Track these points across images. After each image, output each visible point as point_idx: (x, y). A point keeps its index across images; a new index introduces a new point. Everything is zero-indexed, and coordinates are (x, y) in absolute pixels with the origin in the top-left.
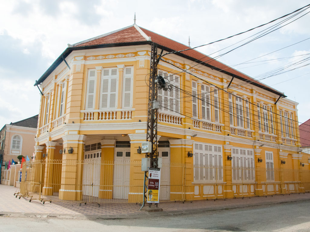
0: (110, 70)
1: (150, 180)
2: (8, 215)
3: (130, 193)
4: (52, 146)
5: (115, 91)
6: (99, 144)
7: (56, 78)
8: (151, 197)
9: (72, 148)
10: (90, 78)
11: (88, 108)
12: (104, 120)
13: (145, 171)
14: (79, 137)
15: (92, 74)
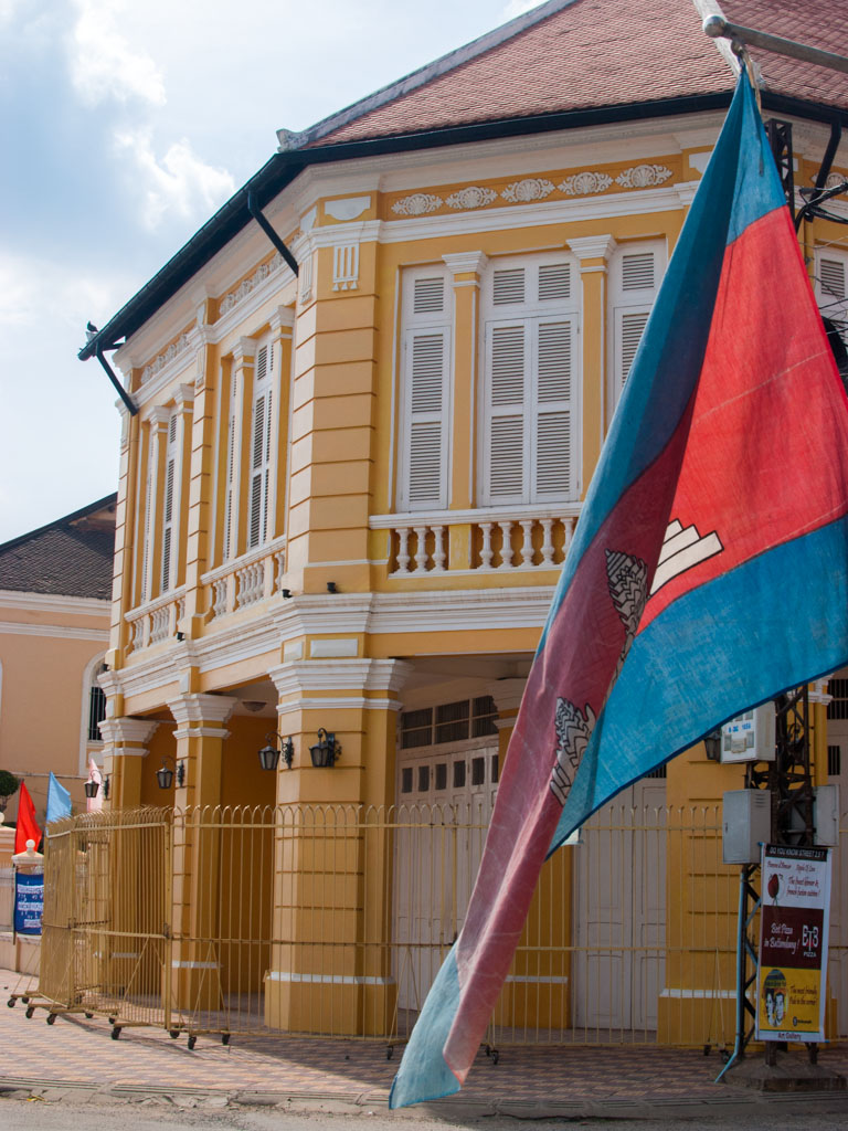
0: (531, 268)
1: (773, 914)
2: (34, 1094)
3: (665, 993)
4: (208, 724)
5: (566, 397)
6: (485, 704)
7: (213, 316)
8: (780, 1009)
9: (330, 735)
10: (418, 324)
11: (413, 498)
12: (505, 567)
13: (746, 866)
14: (366, 670)
15: (429, 299)
